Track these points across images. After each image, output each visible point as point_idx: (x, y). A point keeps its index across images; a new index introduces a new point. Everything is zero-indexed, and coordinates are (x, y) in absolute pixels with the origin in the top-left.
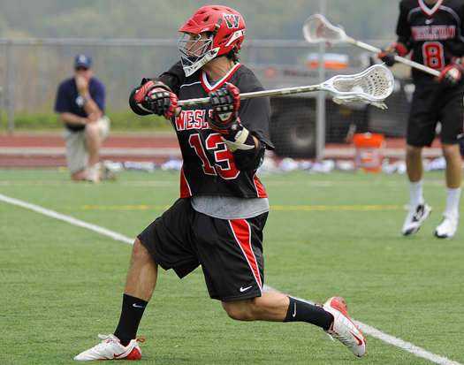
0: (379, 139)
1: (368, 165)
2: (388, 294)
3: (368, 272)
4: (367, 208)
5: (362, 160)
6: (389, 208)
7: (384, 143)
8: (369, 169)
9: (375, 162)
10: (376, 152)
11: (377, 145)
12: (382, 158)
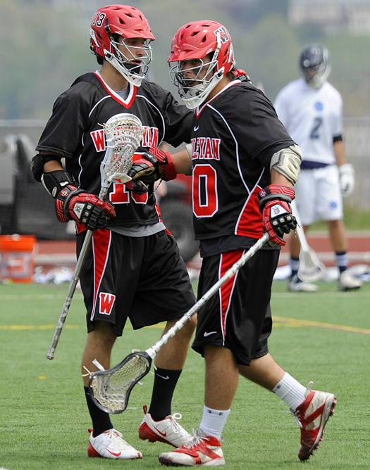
0: (30, 241)
1: (17, 274)
2: (41, 433)
3: (17, 407)
4: (15, 327)
5: (9, 268)
6: (43, 327)
7: (36, 247)
8: (16, 280)
9: (25, 271)
10: (26, 257)
11: (29, 250)
12: (35, 266)
